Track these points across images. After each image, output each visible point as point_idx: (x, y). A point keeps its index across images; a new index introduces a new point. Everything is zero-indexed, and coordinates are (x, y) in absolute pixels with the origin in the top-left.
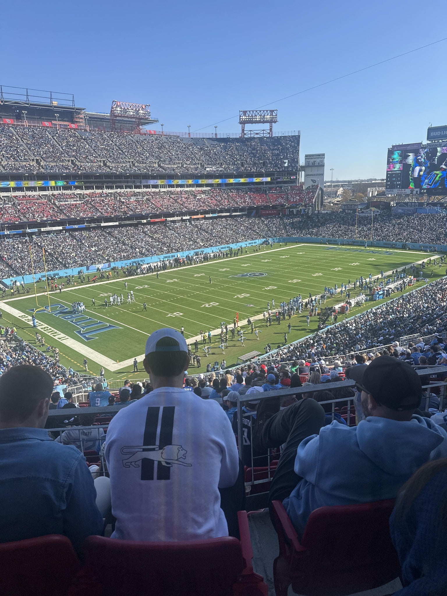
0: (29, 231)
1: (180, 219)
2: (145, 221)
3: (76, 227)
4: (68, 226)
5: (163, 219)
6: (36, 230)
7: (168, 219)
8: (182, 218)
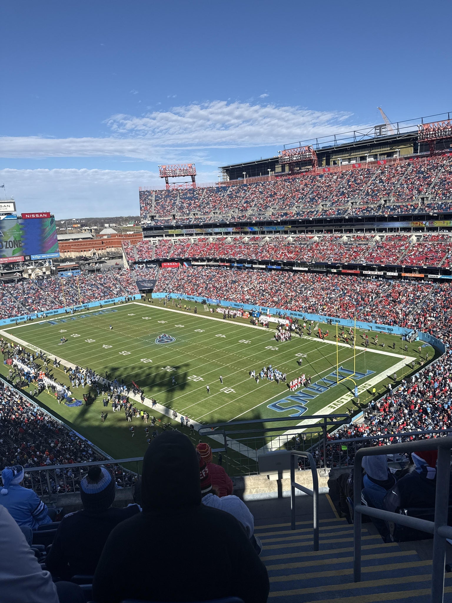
0: (246, 265)
1: (382, 274)
2: (335, 271)
3: (274, 267)
4: (269, 266)
5: (358, 271)
6: (250, 265)
7: (364, 272)
8: (385, 274)
